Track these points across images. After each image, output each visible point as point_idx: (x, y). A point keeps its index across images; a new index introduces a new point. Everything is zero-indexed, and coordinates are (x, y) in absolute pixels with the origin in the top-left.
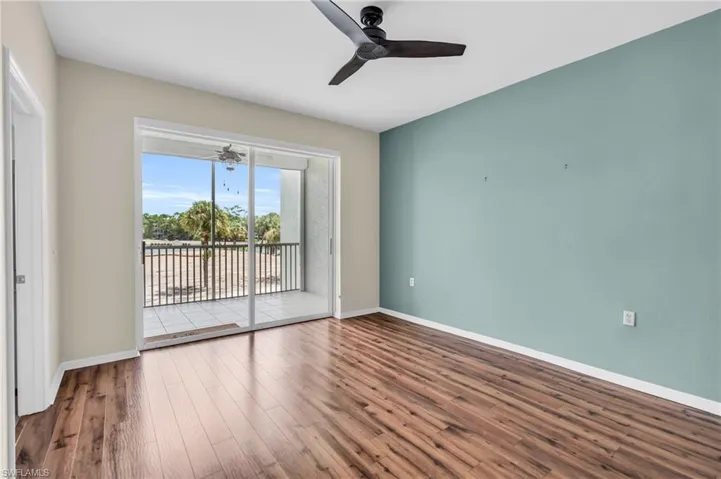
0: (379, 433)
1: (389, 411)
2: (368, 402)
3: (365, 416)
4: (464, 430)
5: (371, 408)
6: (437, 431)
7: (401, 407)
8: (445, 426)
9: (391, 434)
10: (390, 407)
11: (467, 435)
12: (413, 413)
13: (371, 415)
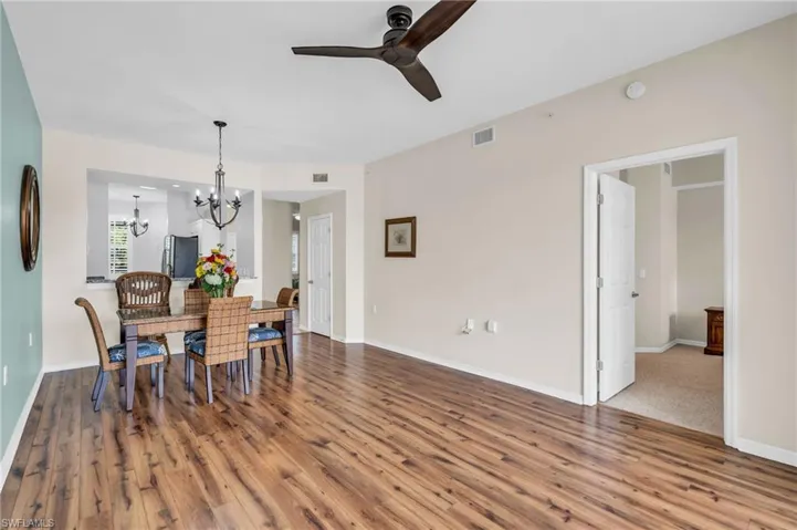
0: (390, 437)
1: (379, 456)
2: (402, 466)
3: (405, 451)
4: (314, 443)
5: (399, 459)
6: (339, 441)
7: (365, 462)
8: (330, 445)
9: (380, 437)
10: (378, 461)
11: (313, 439)
12: (355, 455)
13: (398, 452)
